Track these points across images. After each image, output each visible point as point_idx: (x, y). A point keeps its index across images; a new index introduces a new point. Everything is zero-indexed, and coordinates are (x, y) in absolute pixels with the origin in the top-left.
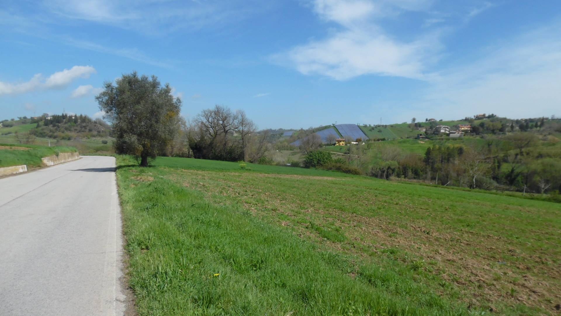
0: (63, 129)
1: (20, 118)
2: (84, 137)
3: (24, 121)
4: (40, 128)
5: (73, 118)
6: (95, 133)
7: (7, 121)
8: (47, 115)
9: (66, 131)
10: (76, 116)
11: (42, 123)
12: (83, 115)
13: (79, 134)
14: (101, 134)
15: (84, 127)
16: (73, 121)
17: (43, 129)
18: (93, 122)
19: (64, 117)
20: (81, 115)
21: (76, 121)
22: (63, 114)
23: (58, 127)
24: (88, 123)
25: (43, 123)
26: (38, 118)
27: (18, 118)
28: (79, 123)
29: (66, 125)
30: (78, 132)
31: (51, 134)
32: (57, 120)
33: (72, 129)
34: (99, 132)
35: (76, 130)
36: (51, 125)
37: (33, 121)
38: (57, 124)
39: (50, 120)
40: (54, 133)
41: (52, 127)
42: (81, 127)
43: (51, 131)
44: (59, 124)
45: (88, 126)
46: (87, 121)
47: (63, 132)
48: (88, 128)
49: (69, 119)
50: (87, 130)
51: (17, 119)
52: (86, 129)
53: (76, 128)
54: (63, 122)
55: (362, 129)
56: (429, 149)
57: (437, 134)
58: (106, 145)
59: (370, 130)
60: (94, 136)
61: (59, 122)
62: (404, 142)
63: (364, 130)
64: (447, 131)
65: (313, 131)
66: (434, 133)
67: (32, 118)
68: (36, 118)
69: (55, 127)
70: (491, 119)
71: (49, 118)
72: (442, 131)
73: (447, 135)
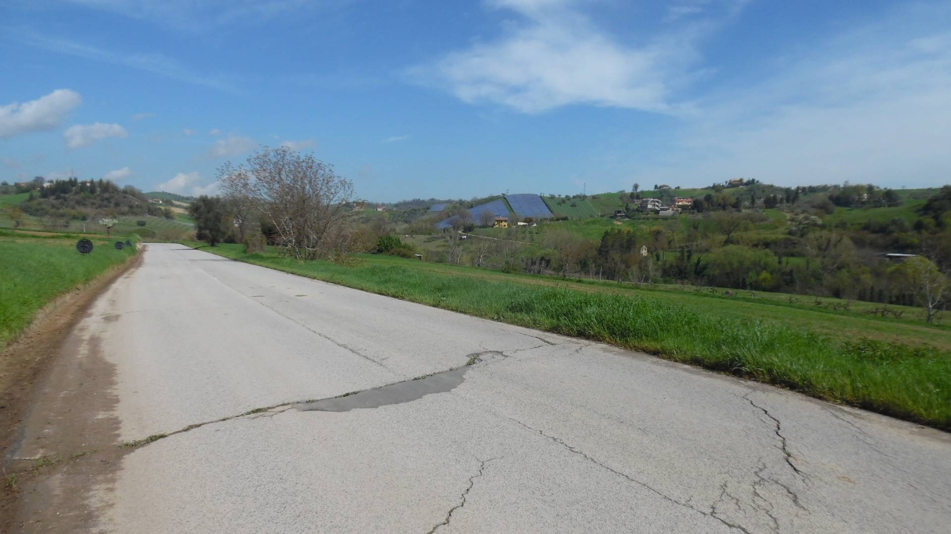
0: (72, 203)
4: (35, 202)
5: (87, 185)
6: (126, 209)
9: (77, 206)
11: (36, 193)
12: (104, 180)
13: (99, 210)
14: (135, 210)
15: (107, 199)
16: (89, 189)
17: (40, 204)
18: (120, 192)
19: (73, 183)
20: (101, 181)
21: (92, 189)
23: (65, 199)
24: (113, 193)
25: (39, 194)
26: (27, 184)
28: (98, 192)
29: (77, 197)
30: (97, 208)
31: (54, 210)
32: (62, 189)
33: (88, 202)
34: (131, 207)
35: (93, 204)
36: (53, 197)
37: (21, 189)
38: (62, 195)
39: (50, 188)
40: (58, 209)
41: (54, 199)
42: (103, 200)
43: (53, 206)
44: (67, 195)
45: (112, 197)
46: (110, 190)
47: (73, 208)
48: (113, 201)
49: (81, 186)
50: (112, 205)
52: (110, 202)
53: (94, 201)
54: (70, 191)
55: (548, 202)
56: (606, 233)
57: (642, 211)
58: (143, 227)
59: (559, 204)
60: (123, 214)
61: (66, 192)
62: (594, 223)
63: (550, 203)
64: (657, 206)
65: (472, 205)
66: (637, 209)
67: (17, 185)
68: (24, 185)
69: (60, 200)
70: (749, 186)
71: (46, 185)
72: (650, 206)
73: (656, 213)
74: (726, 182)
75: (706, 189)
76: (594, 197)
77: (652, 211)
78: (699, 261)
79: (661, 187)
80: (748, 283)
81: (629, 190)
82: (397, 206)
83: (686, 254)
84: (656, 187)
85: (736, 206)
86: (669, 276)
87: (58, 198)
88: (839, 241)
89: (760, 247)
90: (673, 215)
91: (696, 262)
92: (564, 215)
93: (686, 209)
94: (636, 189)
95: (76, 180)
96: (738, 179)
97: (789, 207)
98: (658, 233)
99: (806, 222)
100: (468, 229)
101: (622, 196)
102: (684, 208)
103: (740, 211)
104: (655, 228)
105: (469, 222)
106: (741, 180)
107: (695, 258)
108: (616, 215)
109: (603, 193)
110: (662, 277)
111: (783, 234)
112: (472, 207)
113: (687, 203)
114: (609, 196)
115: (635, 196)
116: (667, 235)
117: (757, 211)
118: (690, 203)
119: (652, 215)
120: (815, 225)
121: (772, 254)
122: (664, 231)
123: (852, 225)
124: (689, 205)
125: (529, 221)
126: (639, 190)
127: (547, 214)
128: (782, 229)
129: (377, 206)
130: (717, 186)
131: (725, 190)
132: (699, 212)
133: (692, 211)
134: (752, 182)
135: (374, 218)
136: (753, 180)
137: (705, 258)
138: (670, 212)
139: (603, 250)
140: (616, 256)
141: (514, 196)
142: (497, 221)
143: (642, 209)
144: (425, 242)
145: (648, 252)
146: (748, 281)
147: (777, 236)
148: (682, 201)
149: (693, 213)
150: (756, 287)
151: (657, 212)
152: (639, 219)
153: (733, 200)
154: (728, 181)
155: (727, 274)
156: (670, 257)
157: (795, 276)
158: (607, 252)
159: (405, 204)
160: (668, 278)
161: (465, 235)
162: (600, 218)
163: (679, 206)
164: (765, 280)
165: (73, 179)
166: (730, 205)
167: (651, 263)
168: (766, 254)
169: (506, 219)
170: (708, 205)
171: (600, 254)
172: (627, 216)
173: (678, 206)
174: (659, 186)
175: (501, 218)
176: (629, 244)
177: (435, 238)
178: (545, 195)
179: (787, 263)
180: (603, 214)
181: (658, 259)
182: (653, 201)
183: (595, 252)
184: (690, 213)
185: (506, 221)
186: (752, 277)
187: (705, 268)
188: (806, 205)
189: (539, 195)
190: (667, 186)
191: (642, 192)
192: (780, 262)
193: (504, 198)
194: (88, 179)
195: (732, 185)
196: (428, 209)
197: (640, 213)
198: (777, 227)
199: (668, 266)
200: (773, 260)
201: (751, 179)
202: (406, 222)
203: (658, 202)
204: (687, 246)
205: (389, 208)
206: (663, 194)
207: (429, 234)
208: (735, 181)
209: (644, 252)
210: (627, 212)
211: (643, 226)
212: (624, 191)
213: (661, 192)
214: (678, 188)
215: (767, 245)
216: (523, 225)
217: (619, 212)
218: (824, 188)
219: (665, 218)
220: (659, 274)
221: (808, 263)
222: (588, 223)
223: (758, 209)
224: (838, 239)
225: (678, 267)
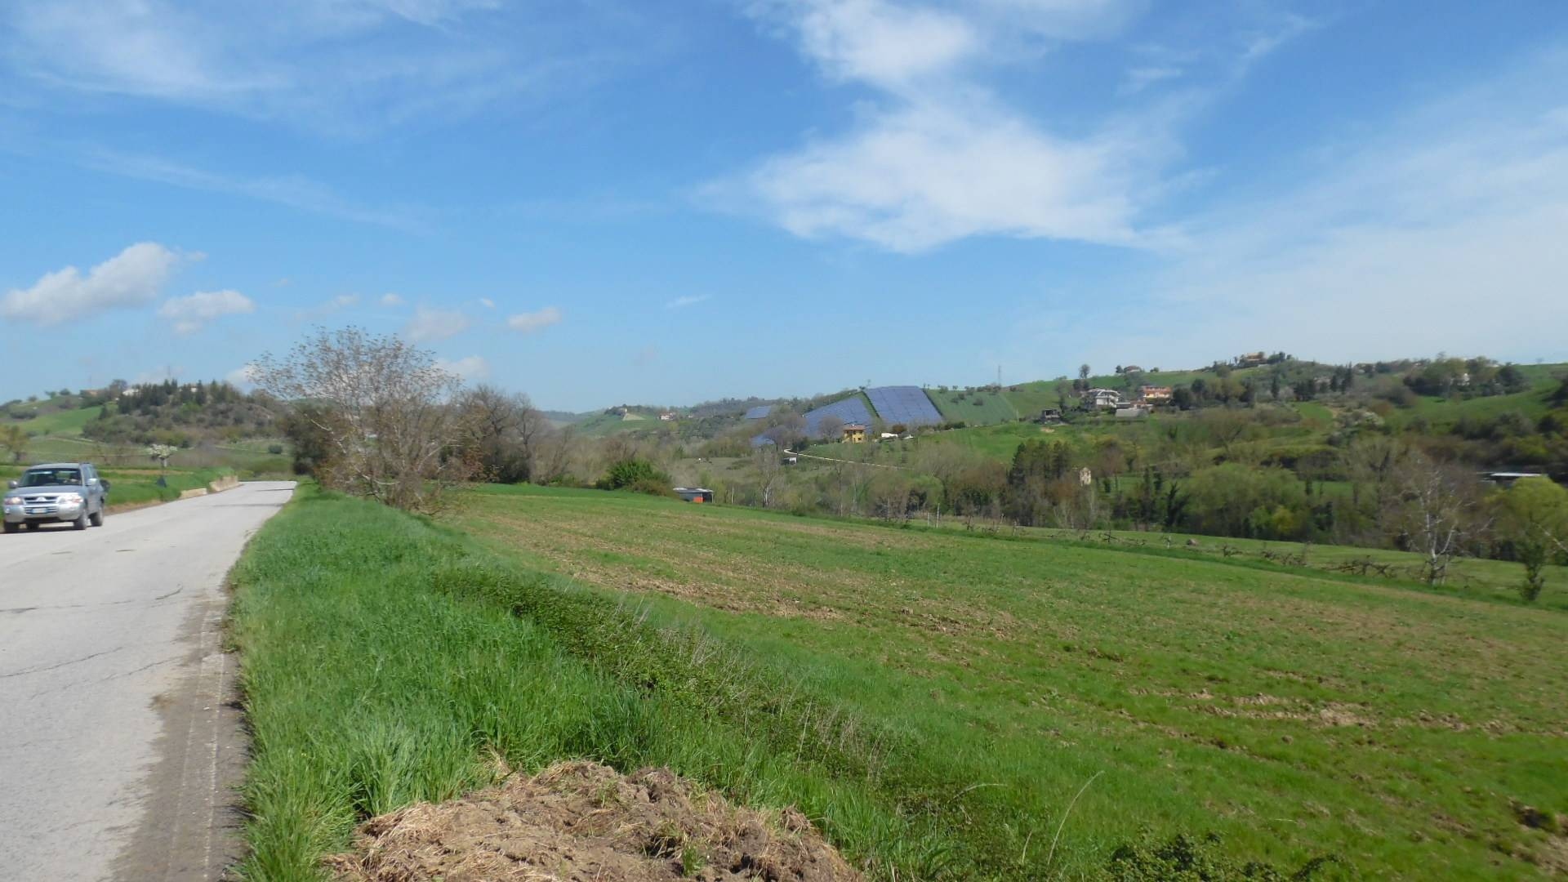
0: (167, 421)
1: (52, 394)
2: (222, 438)
3: (63, 402)
4: (110, 421)
5: (194, 390)
7: (18, 402)
8: (124, 383)
9: (175, 426)
10: (199, 386)
11: (112, 406)
12: (220, 383)
13: (211, 431)
14: (267, 428)
15: (222, 412)
16: (194, 397)
17: (116, 423)
18: (243, 400)
19: (170, 388)
20: (214, 383)
21: (200, 398)
22: (166, 382)
23: (156, 415)
24: (229, 401)
25: (117, 407)
26: (99, 391)
27: (47, 393)
28: (209, 402)
29: (176, 410)
30: (206, 427)
31: (136, 433)
32: (152, 399)
33: (192, 419)
34: (260, 424)
35: (201, 421)
36: (139, 412)
37: (88, 400)
38: (152, 408)
39: (134, 397)
40: (145, 430)
41: (140, 415)
42: (215, 414)
43: (138, 426)
44: (159, 408)
45: (230, 409)
46: (229, 398)
47: (169, 428)
48: (232, 415)
49: (182, 393)
50: (230, 421)
51: (43, 397)
52: (227, 417)
53: (202, 416)
54: (166, 402)
55: (933, 398)
56: (1021, 448)
57: (1087, 411)
58: (278, 456)
59: (955, 401)
60: (248, 435)
61: (157, 404)
62: (1007, 431)
63: (939, 401)
64: (1113, 401)
65: (810, 407)
66: (1079, 407)
67: (84, 394)
68: (94, 394)
69: (149, 416)
70: (1275, 365)
71: (129, 392)
72: (1099, 402)
73: (1110, 413)
74: (1236, 360)
75: (1202, 370)
76: (1013, 389)
77: (1103, 410)
78: (1173, 492)
79: (1127, 369)
80: (1253, 526)
81: (1073, 375)
82: (694, 410)
83: (1153, 480)
84: (1119, 369)
85: (1246, 398)
86: (1125, 517)
87: (145, 413)
88: (1405, 453)
89: (1273, 465)
90: (1138, 416)
91: (1169, 493)
92: (957, 420)
93: (1159, 405)
94: (1086, 374)
95: (175, 384)
96: (1256, 353)
97: (1336, 398)
98: (1110, 445)
99: (1356, 423)
100: (800, 446)
101: (1060, 385)
102: (1157, 403)
103: (1252, 407)
104: (1104, 438)
105: (802, 434)
106: (1260, 355)
107: (1167, 487)
108: (1043, 418)
109: (1031, 381)
110: (1112, 518)
111: (1318, 443)
112: (810, 409)
113: (1163, 396)
114: (1040, 386)
115: (1080, 386)
116: (1126, 448)
117: (1283, 406)
118: (1167, 396)
119: (1103, 416)
120: (1372, 427)
121: (1294, 477)
122: (1121, 442)
123: (1434, 425)
124: (1168, 399)
125: (900, 430)
126: (1089, 376)
127: (934, 418)
128: (1317, 435)
129: (662, 411)
130: (1220, 366)
131: (1234, 372)
132: (1182, 409)
133: (1172, 408)
134: (1278, 359)
135: (655, 432)
136: (1281, 355)
137: (1183, 487)
138: (1134, 411)
139: (1016, 477)
140: (1036, 484)
141: (879, 391)
142: (848, 432)
143: (1087, 407)
144: (729, 468)
145: (1092, 478)
146: (1253, 523)
147: (1306, 446)
148: (1153, 393)
149: (1173, 412)
150: (1267, 533)
151: (1112, 411)
152: (1083, 424)
153: (1241, 390)
154: (1239, 358)
155: (1221, 511)
156: (1126, 486)
157: (1335, 512)
158: (1022, 479)
159: (709, 407)
160: (1121, 521)
161: (793, 456)
162: (1016, 423)
163: (1149, 401)
164: (1281, 520)
165: (170, 383)
166: (1236, 397)
167: (1092, 496)
168: (1283, 478)
169: (862, 428)
170: (1198, 397)
171: (1011, 482)
172: (1061, 419)
173: (1147, 400)
174: (1123, 368)
175: (854, 427)
176: (1058, 464)
177: (746, 462)
178: (931, 388)
179: (1321, 493)
180: (1023, 417)
181: (1108, 490)
182: (1106, 393)
183: (1004, 480)
184: (1168, 411)
185: (861, 432)
186: (1258, 517)
187: (1182, 503)
188: (1364, 394)
189: (922, 387)
190: (1137, 368)
191: (1095, 379)
192: (1308, 491)
193: (863, 394)
194: (194, 382)
195: (1245, 363)
196: (741, 414)
197: (1085, 414)
198: (1308, 432)
199: (1124, 500)
200: (1294, 486)
201: (1277, 353)
202: (706, 437)
203: (1113, 394)
204: (1154, 468)
205: (679, 416)
206: (1129, 381)
207: (737, 456)
208: (1250, 357)
209: (1087, 478)
210: (1063, 412)
211: (1085, 436)
212: (1065, 377)
213: (1126, 378)
214: (1156, 370)
215: (1288, 462)
216: (891, 438)
217: (1048, 413)
218: (1404, 365)
219: (1126, 421)
220: (1108, 513)
221: (1356, 493)
222: (997, 432)
223: (1284, 402)
224: (1403, 450)
225: (1140, 501)
